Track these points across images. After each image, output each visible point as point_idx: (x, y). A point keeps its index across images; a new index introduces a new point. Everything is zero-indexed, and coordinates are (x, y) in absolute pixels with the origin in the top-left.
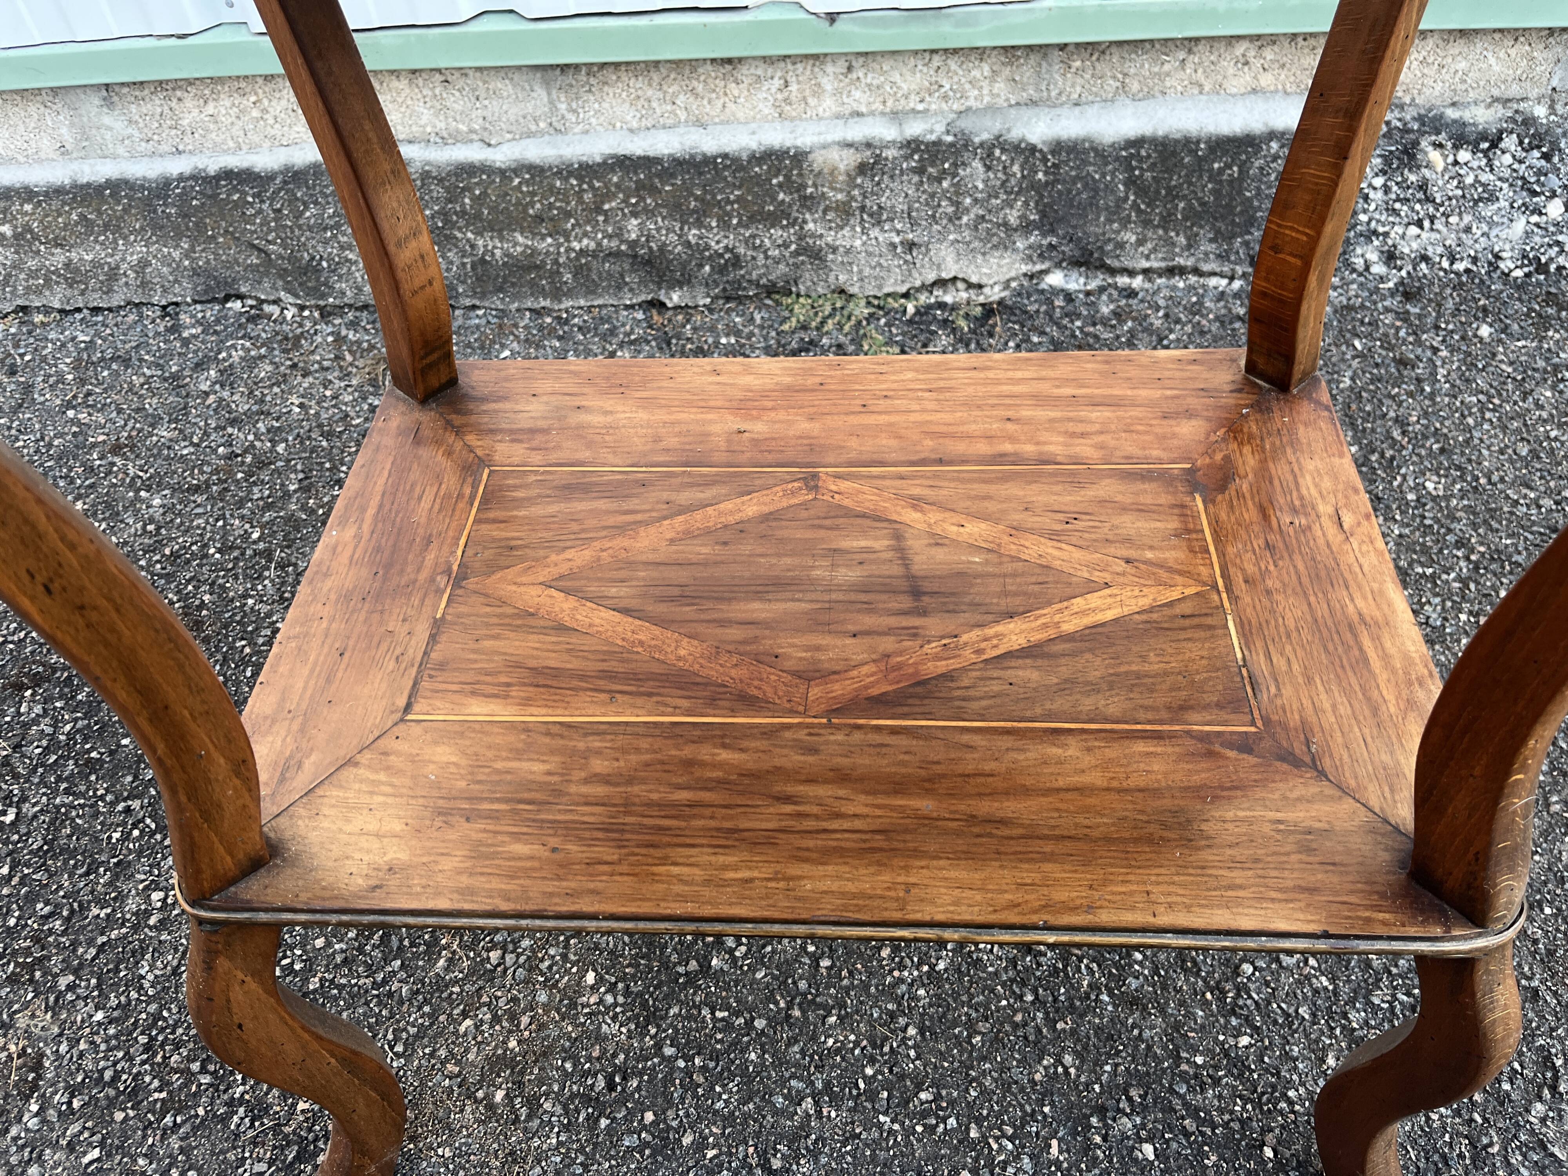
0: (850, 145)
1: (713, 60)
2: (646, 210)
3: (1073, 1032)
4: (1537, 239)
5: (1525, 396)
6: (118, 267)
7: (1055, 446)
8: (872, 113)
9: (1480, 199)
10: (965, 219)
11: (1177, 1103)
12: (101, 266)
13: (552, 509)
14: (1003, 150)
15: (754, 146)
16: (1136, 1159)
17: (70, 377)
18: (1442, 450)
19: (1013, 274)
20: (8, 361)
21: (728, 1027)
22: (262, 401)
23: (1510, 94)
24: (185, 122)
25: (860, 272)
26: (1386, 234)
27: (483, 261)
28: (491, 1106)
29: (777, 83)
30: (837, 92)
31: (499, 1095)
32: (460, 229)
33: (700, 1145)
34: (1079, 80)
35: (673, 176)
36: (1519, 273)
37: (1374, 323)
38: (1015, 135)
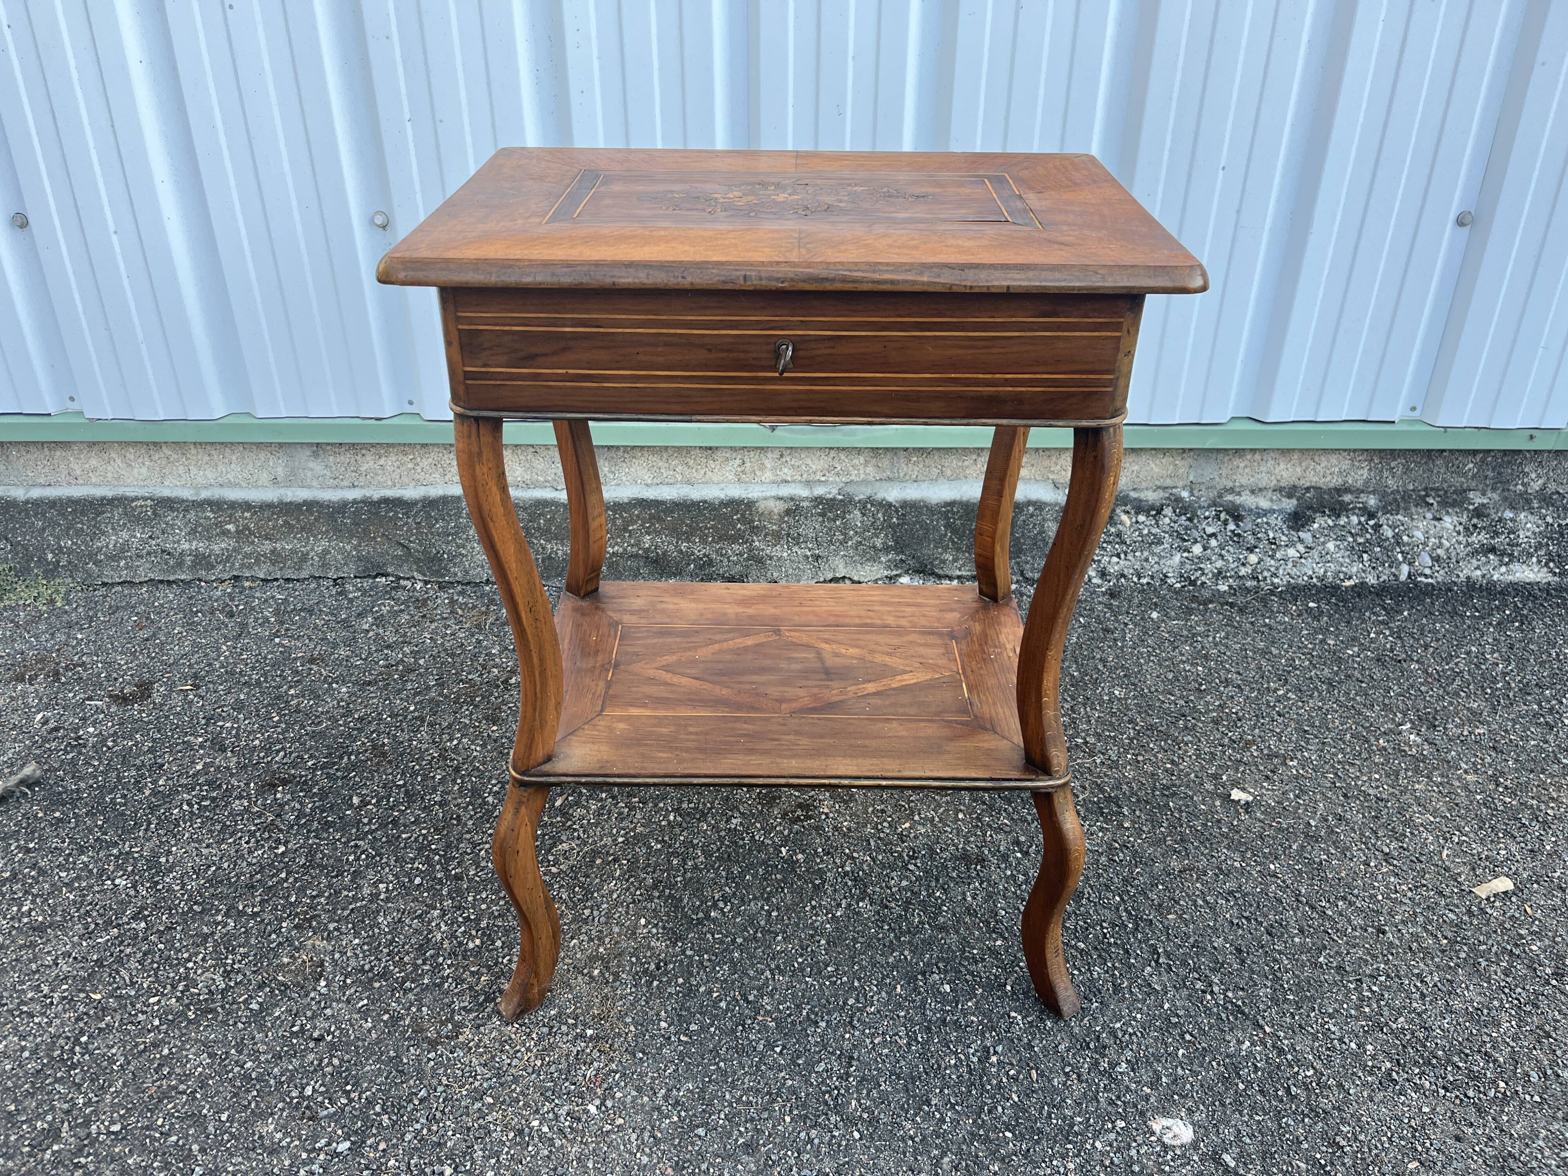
0: (781, 499)
1: (701, 447)
2: (655, 531)
3: (909, 942)
4: (1188, 566)
5: (1175, 648)
6: (308, 554)
7: (890, 620)
8: (794, 481)
9: (1153, 543)
10: (850, 543)
11: (963, 969)
12: (297, 553)
13: (655, 641)
14: (872, 505)
15: (722, 496)
16: (940, 993)
17: (273, 620)
18: (1125, 676)
19: (879, 576)
20: (227, 609)
21: (722, 942)
22: (405, 635)
23: (1166, 485)
24: (363, 469)
25: (786, 571)
26: (1099, 561)
27: (550, 558)
28: (591, 977)
29: (738, 462)
30: (774, 469)
31: (596, 972)
32: (536, 538)
33: (710, 992)
34: (916, 468)
35: (672, 512)
36: (1178, 585)
37: (1092, 610)
38: (879, 496)
